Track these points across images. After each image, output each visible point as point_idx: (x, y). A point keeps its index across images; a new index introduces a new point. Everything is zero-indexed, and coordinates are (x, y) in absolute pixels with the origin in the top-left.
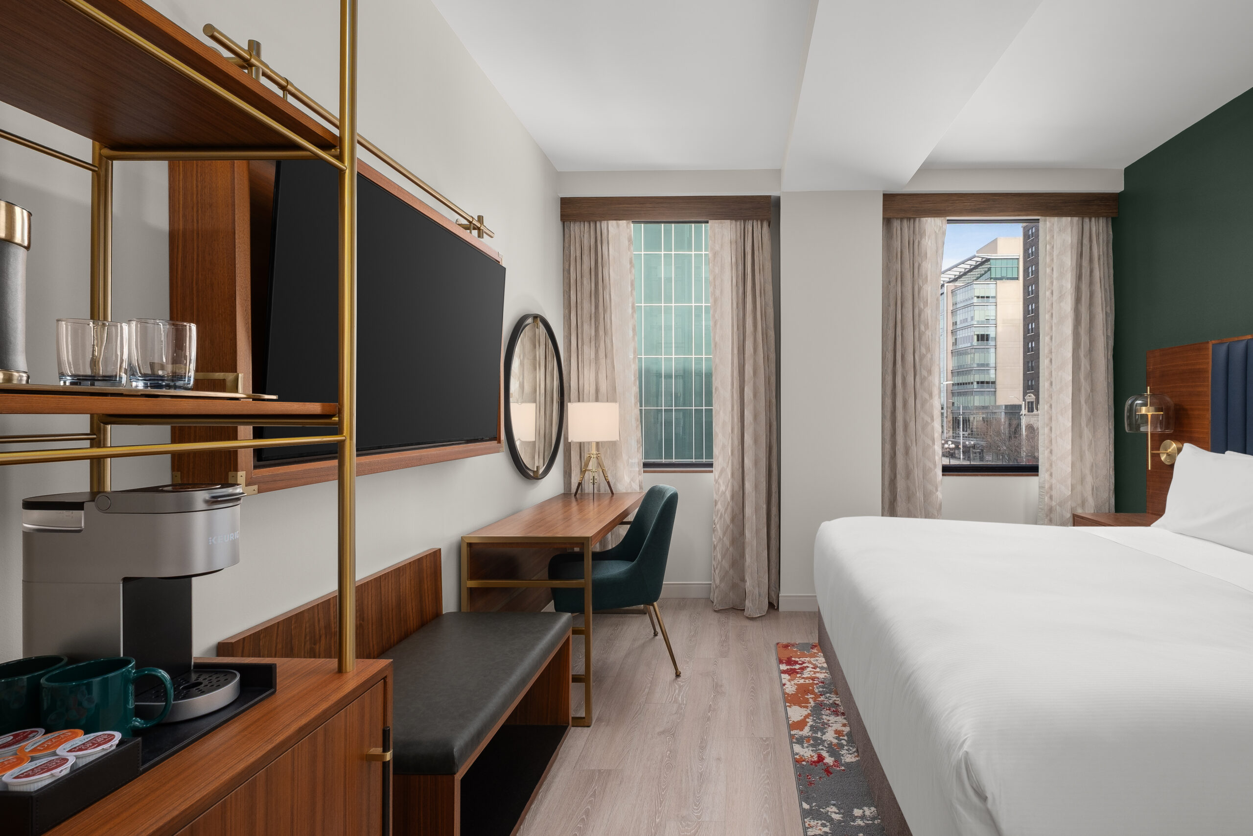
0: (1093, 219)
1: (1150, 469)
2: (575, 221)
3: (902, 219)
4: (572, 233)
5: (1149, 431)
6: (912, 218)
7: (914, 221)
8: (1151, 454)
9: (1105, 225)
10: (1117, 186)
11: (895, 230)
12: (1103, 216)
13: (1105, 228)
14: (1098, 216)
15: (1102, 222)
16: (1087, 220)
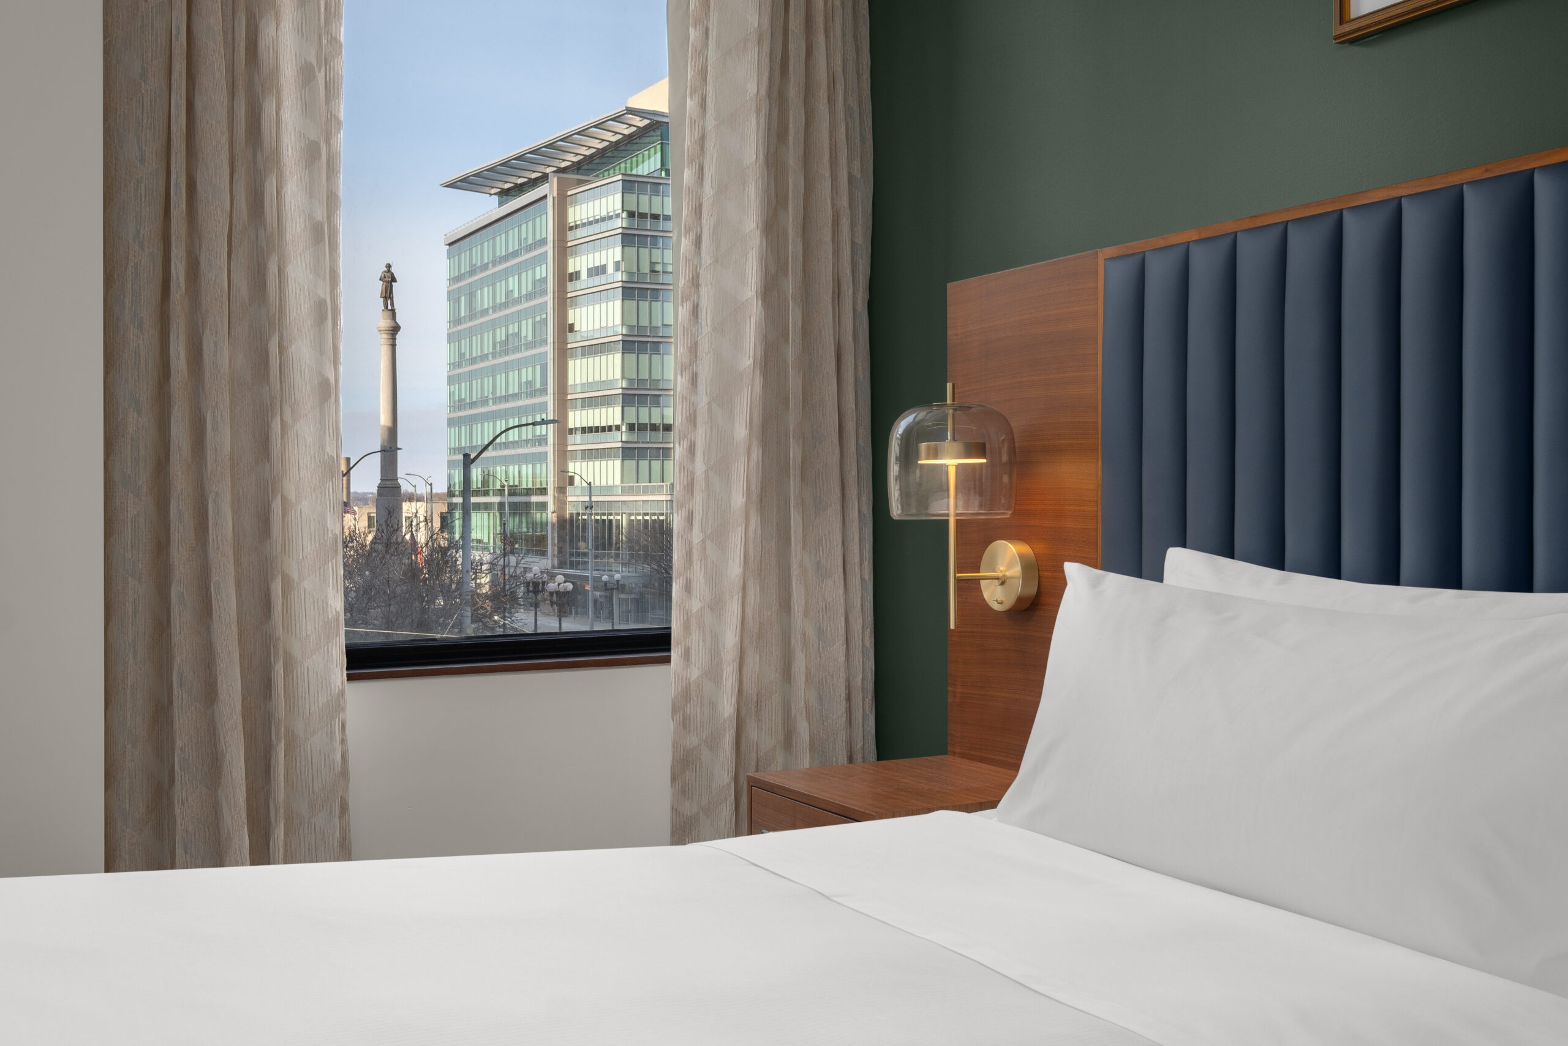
1: (952, 626)
5: (952, 511)
8: (958, 581)
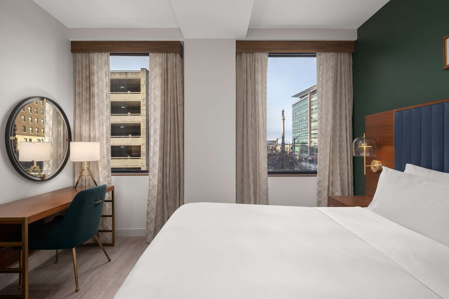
0: (342, 54)
2: (79, 52)
3: (247, 53)
4: (77, 58)
6: (252, 52)
7: (253, 54)
9: (348, 56)
10: (354, 38)
11: (243, 58)
12: (347, 52)
13: (348, 58)
14: (345, 52)
15: (347, 55)
16: (339, 54)
